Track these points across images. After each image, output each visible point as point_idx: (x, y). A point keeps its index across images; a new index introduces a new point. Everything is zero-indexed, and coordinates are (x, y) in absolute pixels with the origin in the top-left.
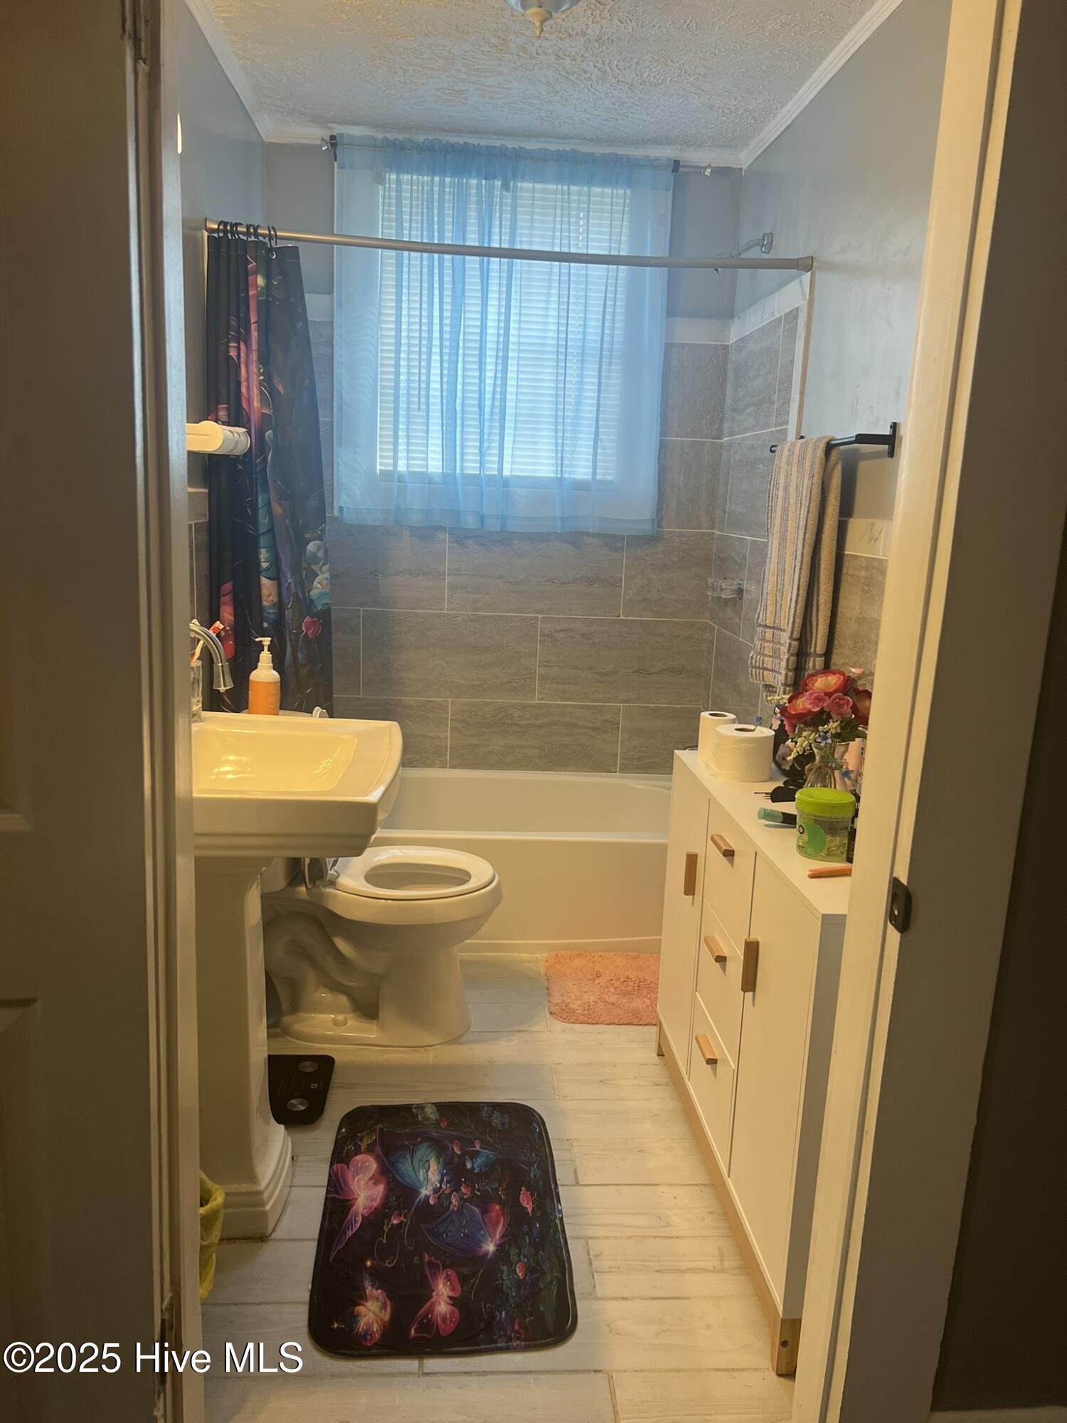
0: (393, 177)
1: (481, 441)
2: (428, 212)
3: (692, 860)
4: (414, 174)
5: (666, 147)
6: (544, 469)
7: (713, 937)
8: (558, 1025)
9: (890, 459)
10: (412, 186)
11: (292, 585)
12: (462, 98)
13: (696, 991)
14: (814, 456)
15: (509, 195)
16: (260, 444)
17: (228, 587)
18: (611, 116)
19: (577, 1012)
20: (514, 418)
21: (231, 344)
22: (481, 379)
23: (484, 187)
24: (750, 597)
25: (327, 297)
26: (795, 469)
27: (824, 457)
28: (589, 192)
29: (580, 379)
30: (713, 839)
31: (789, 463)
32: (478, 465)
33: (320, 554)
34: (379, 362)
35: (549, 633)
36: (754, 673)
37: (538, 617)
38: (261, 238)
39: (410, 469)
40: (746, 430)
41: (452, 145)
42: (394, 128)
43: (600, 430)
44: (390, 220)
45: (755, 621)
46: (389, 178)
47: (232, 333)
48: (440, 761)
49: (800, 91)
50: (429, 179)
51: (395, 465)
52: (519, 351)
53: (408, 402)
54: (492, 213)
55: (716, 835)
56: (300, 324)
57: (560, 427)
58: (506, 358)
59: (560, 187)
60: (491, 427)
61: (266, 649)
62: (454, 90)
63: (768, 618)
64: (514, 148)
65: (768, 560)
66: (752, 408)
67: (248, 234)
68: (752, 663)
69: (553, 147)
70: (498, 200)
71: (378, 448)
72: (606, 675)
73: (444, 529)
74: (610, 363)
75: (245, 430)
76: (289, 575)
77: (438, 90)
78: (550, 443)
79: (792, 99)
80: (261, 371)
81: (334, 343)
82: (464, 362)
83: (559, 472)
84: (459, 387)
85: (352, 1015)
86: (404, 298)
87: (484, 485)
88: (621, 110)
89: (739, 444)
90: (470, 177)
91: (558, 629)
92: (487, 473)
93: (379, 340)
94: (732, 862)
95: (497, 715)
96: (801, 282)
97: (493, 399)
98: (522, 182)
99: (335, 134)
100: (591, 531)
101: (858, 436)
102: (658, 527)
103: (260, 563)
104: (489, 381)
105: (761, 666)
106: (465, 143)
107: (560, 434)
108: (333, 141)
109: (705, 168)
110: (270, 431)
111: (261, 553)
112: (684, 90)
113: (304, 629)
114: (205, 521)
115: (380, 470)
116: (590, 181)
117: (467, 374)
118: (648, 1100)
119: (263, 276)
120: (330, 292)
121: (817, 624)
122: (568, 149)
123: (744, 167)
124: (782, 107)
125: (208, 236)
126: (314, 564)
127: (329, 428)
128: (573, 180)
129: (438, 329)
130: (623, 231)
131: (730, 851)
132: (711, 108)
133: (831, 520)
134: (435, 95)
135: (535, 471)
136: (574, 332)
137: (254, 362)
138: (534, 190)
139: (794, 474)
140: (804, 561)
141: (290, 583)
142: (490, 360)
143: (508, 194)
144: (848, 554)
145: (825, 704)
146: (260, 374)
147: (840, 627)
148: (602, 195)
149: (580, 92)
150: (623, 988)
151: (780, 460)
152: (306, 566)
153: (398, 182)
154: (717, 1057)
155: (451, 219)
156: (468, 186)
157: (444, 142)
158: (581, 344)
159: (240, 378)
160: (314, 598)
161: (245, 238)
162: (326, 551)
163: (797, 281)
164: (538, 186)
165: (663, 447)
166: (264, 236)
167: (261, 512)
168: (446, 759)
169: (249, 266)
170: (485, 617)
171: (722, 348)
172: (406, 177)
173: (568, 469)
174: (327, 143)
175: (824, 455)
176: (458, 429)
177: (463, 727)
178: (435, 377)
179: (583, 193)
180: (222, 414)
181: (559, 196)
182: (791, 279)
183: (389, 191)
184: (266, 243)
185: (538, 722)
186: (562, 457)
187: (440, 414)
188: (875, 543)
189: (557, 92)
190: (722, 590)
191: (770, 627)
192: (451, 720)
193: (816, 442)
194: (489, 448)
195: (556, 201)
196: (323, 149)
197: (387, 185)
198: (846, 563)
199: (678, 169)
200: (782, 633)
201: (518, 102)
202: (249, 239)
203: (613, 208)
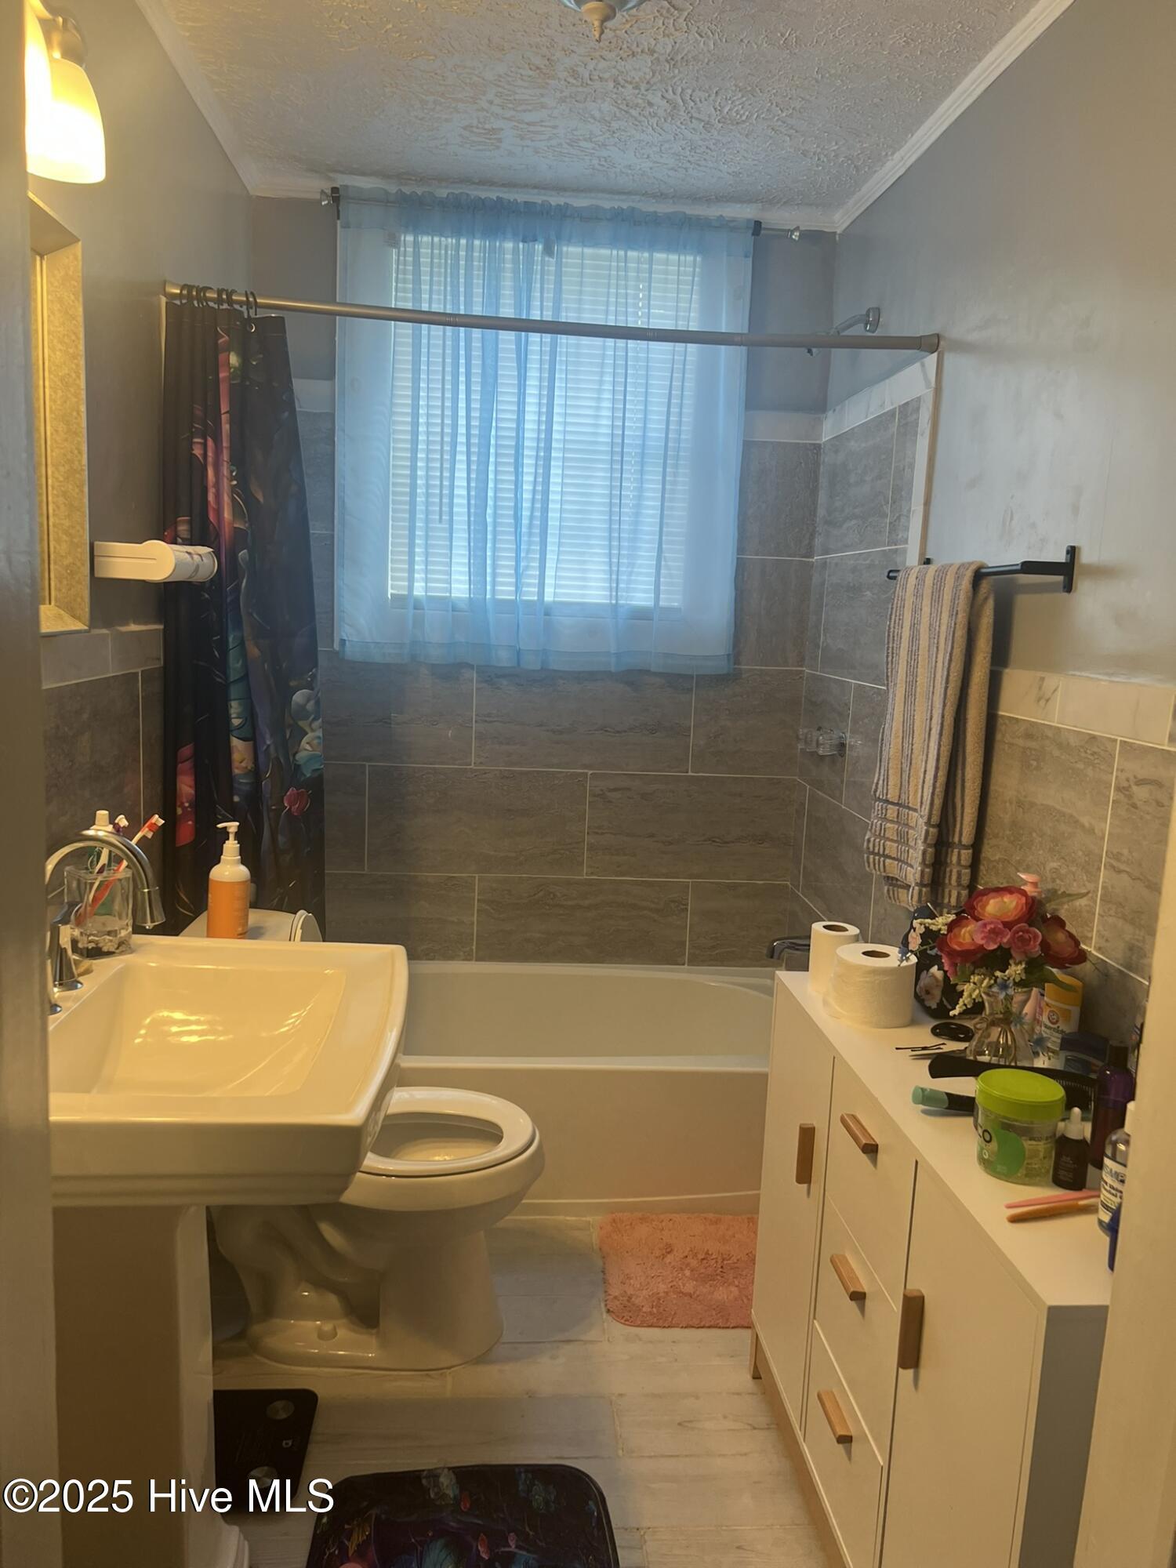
0: (410, 238)
1: (518, 559)
2: (452, 282)
3: (807, 1136)
4: (436, 235)
5: (745, 205)
6: (595, 593)
7: (845, 1257)
8: (618, 1329)
9: (1066, 594)
10: (432, 249)
11: (272, 749)
12: (495, 139)
13: (814, 1318)
14: (956, 588)
15: (553, 261)
16: (228, 569)
17: (187, 751)
18: (680, 165)
19: (644, 1309)
20: (558, 532)
21: (196, 440)
22: (518, 484)
23: (521, 253)
24: (856, 754)
25: (326, 384)
26: (926, 602)
27: (971, 589)
28: (651, 257)
29: (640, 485)
30: (843, 1120)
31: (918, 595)
32: (513, 589)
33: (310, 706)
34: (391, 463)
35: (601, 793)
36: (871, 860)
37: (587, 774)
38: (237, 307)
39: (428, 594)
40: (846, 547)
41: (483, 201)
42: (410, 179)
43: (664, 546)
44: (405, 290)
45: (872, 793)
46: (405, 240)
47: (197, 426)
48: (465, 952)
49: (918, 132)
50: (454, 241)
51: (411, 588)
52: (564, 450)
53: (427, 512)
54: (531, 284)
55: (848, 1115)
56: (286, 414)
57: (615, 543)
58: (548, 459)
59: (615, 252)
60: (530, 543)
61: (232, 837)
62: (485, 129)
63: (889, 791)
64: (559, 205)
65: (888, 717)
66: (853, 522)
67: (219, 301)
68: (868, 848)
69: (607, 203)
70: (539, 267)
71: (390, 568)
72: (672, 844)
73: (471, 667)
74: (676, 466)
75: (211, 550)
76: (268, 736)
77: (465, 128)
78: (604, 562)
79: (906, 142)
80: (234, 474)
81: (336, 439)
82: (496, 464)
83: (614, 598)
84: (490, 494)
85: (344, 1321)
86: (423, 385)
87: (520, 613)
88: (693, 156)
89: (836, 564)
90: (505, 239)
91: (612, 788)
92: (525, 598)
93: (392, 436)
94: (874, 1161)
95: (535, 895)
96: (923, 365)
97: (533, 509)
98: (568, 245)
99: (338, 186)
100: (653, 669)
101: (1024, 564)
102: (735, 664)
103: (231, 718)
104: (527, 487)
105: (881, 852)
106: (498, 197)
107: (615, 552)
108: (336, 195)
109: (792, 232)
110: (245, 551)
111: (231, 707)
112: (773, 129)
113: (286, 805)
114: (157, 666)
115: (392, 594)
116: (652, 245)
117: (499, 477)
118: (746, 1454)
119: (238, 354)
120: (331, 376)
121: (963, 806)
122: (625, 206)
123: (839, 232)
124: (893, 154)
125: (167, 303)
126: (301, 720)
127: (328, 543)
128: (630, 243)
129: (464, 423)
130: (693, 306)
131: (872, 1145)
132: (804, 154)
133: (981, 671)
134: (461, 135)
135: (583, 596)
136: (631, 427)
137: (225, 463)
138: (583, 256)
139: (926, 609)
140: (945, 724)
141: (269, 746)
142: (528, 462)
143: (551, 259)
144: (1003, 716)
145: (1005, 940)
146: (232, 478)
147: (993, 810)
148: (667, 262)
149: (643, 131)
150: (703, 1271)
151: (905, 589)
152: (291, 722)
153: (416, 245)
154: (853, 1432)
155: (481, 291)
156: (502, 250)
157: (472, 197)
158: (640, 442)
159: (207, 483)
160: (301, 762)
161: (216, 306)
162: (318, 703)
163: (917, 365)
164: (588, 251)
165: (741, 567)
166: (241, 303)
167: (233, 655)
168: (472, 950)
169: (220, 341)
170: (522, 773)
171: (812, 447)
172: (426, 239)
173: (624, 594)
174: (327, 196)
175: (971, 586)
176: (489, 545)
177: (494, 909)
178: (461, 481)
179: (642, 260)
180: (183, 529)
181: (614, 264)
182: (908, 363)
183: (405, 256)
184: (241, 313)
185: (587, 903)
186: (617, 579)
187: (466, 527)
188: (1046, 704)
189: (614, 132)
190: (818, 744)
191: (893, 803)
192: (478, 900)
193: (958, 569)
194: (527, 568)
195: (610, 268)
196: (323, 203)
197: (402, 249)
198: (1001, 727)
199: (760, 231)
200: (911, 812)
201: (565, 146)
202: (221, 307)
203: (681, 278)
